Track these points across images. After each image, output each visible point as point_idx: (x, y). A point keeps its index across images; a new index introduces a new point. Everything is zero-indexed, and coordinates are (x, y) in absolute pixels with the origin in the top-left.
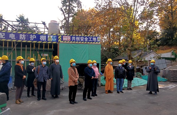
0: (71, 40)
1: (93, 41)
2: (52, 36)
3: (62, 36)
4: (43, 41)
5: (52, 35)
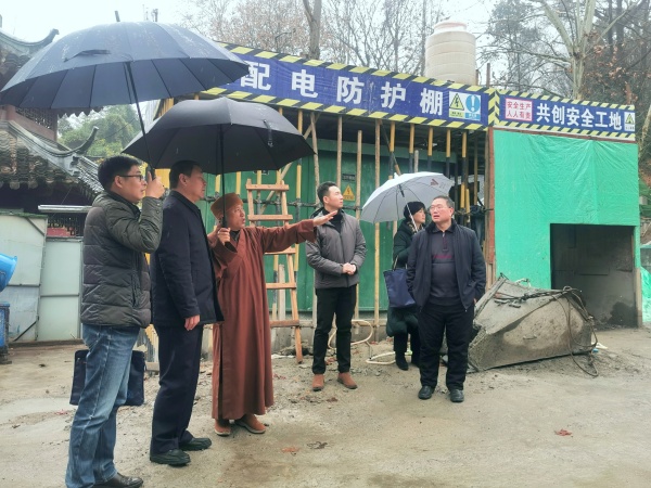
2: (463, 97)
3: (503, 98)
4: (431, 117)
5: (463, 90)
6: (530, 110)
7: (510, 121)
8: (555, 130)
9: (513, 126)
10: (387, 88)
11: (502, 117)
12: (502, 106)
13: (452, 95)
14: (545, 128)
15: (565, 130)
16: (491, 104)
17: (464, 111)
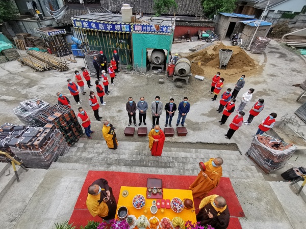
0: (142, 30)
1: (163, 32)
2: (125, 26)
3: (134, 26)
4: (118, 31)
5: (124, 24)
6: (141, 28)
8: (148, 32)
9: (137, 32)
10: (108, 26)
11: (134, 30)
12: (134, 27)
13: (122, 26)
14: (145, 32)
15: (150, 32)
16: (131, 27)
17: (125, 29)
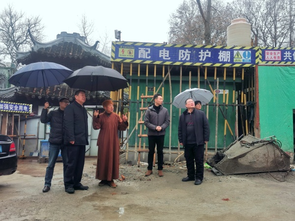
0: (282, 59)
7: (268, 61)
9: (270, 63)
13: (235, 52)
14: (289, 63)
16: (257, 54)
17: (242, 59)
